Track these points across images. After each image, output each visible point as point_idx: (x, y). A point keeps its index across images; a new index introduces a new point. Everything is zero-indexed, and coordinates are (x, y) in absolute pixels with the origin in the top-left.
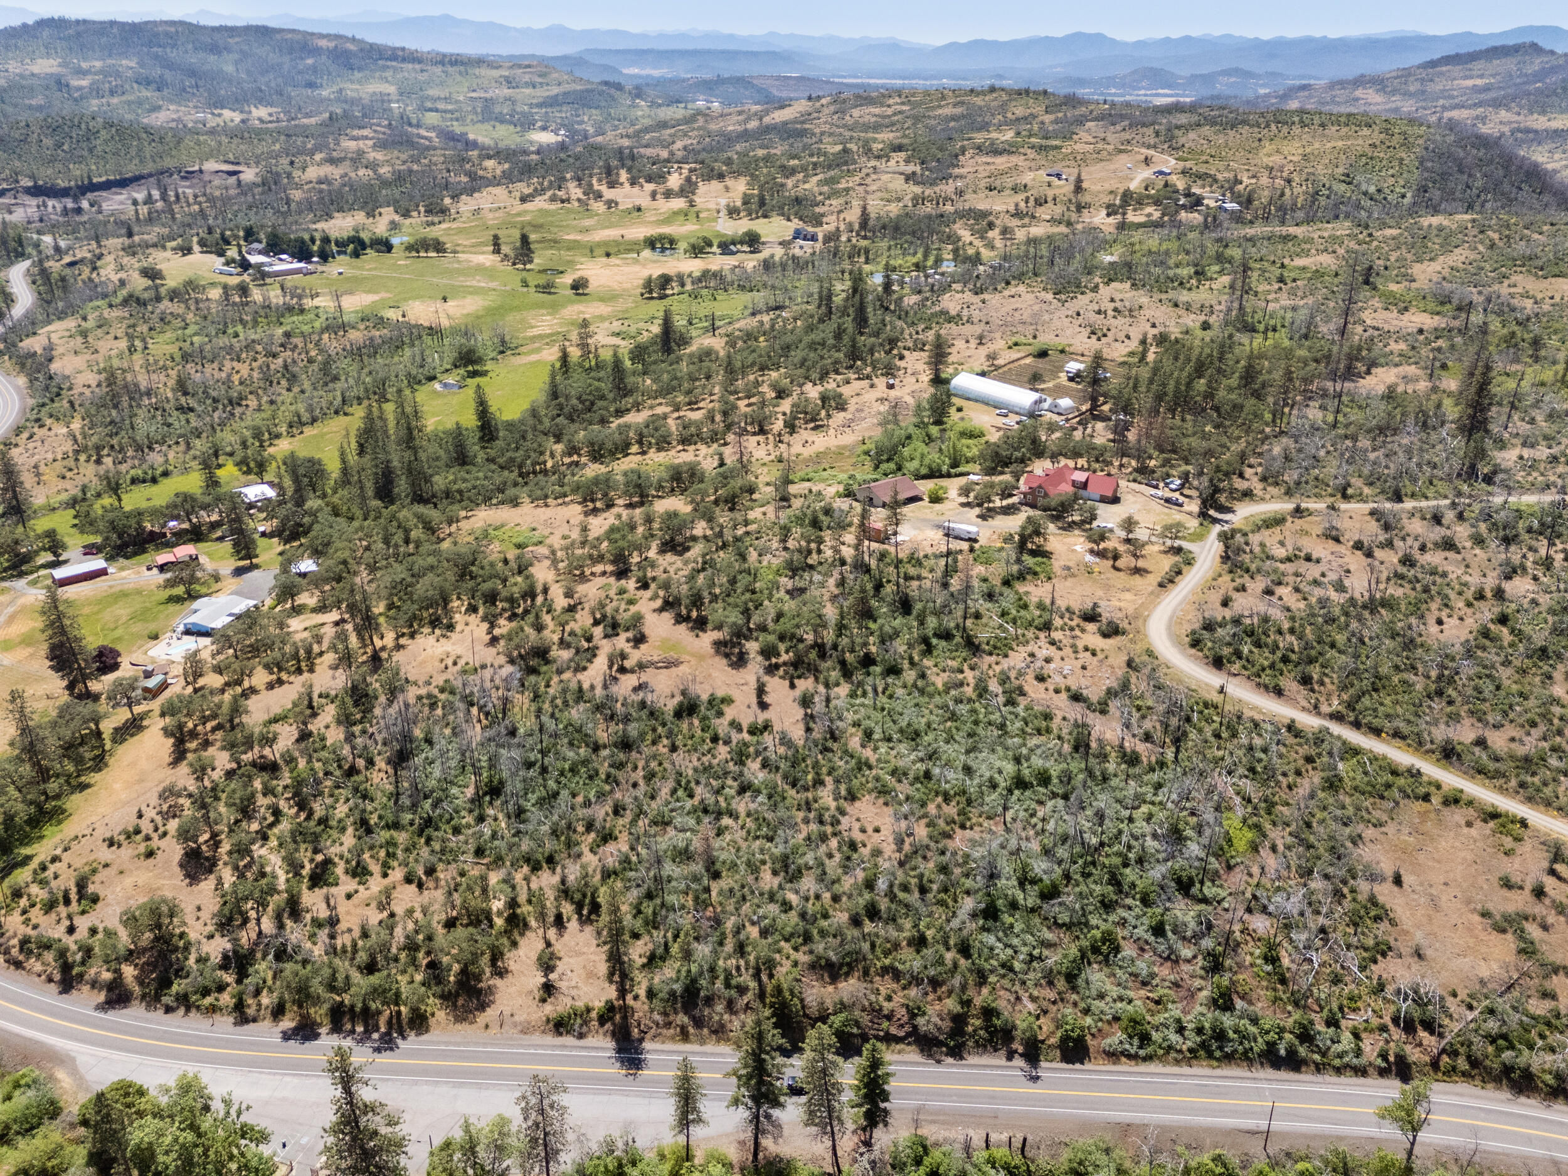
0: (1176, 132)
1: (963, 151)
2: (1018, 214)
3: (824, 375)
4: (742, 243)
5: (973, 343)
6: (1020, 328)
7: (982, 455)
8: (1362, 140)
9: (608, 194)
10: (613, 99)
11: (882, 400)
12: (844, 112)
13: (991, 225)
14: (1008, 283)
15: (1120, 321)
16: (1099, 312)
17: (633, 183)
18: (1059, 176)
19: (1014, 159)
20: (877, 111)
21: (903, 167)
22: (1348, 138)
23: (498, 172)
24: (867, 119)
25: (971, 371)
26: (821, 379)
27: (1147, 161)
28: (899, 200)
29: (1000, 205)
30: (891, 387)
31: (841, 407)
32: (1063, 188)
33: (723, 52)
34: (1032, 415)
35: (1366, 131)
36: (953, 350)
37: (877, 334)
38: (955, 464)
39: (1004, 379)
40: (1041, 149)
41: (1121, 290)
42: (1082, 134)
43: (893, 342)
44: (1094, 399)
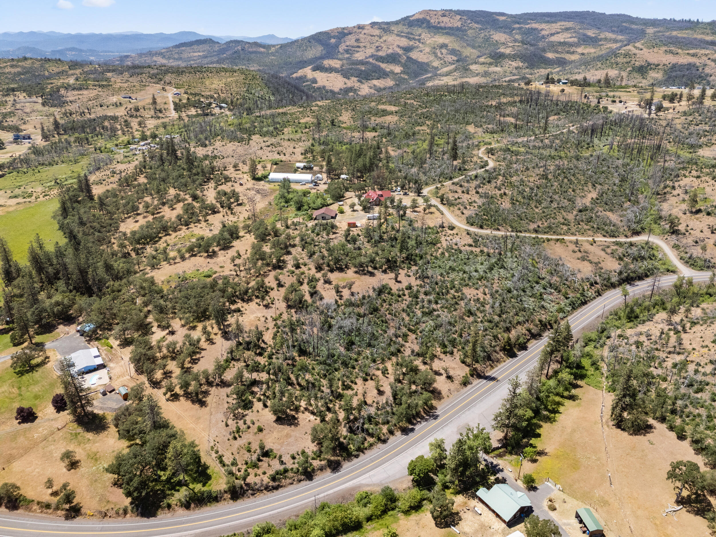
1: (58, 89)
18: (131, 98)
19: (92, 92)
27: (164, 89)
29: (118, 113)
30: (241, 185)
40: (100, 86)
42: (112, 79)
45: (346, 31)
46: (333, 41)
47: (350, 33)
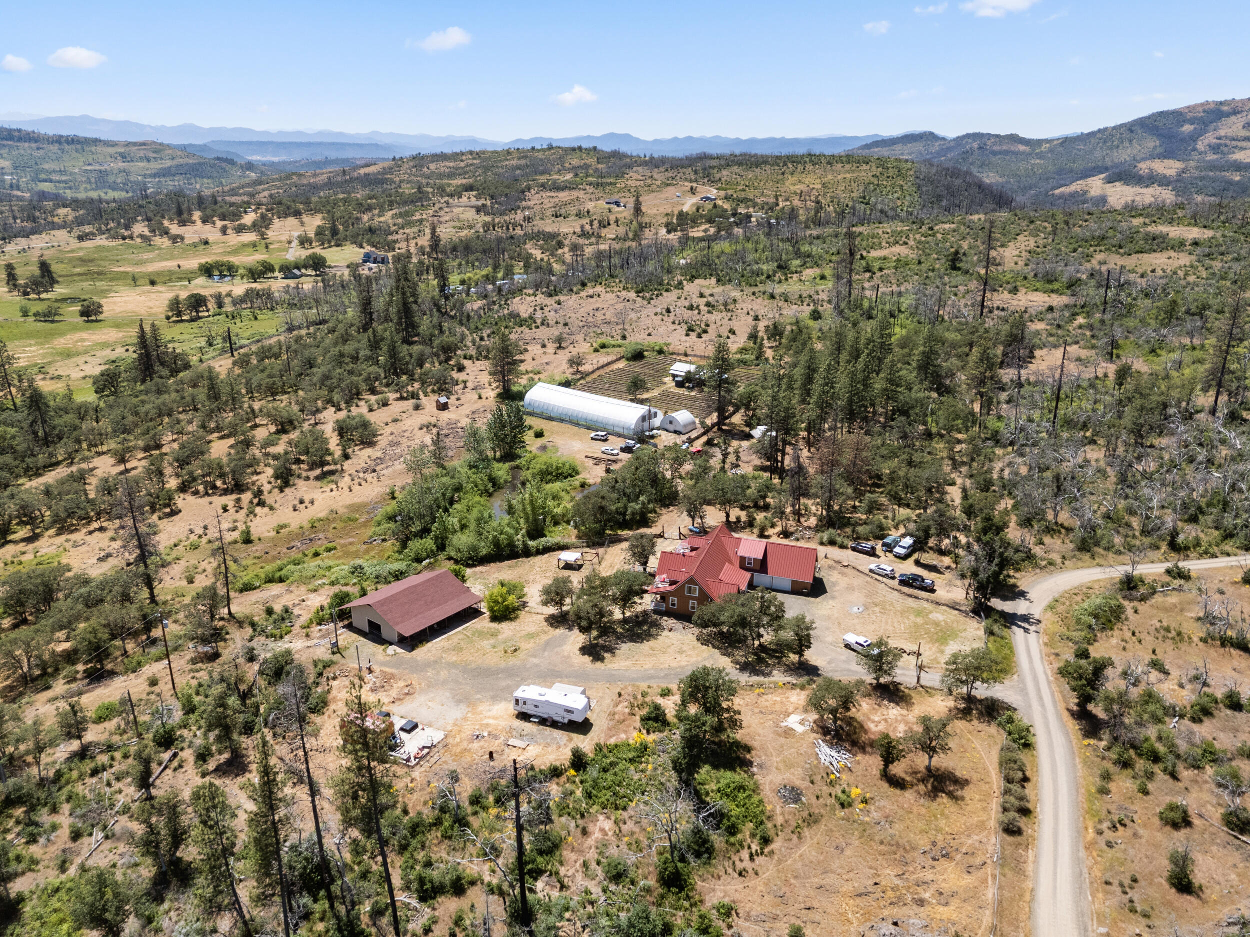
0: (711, 171)
1: (529, 189)
2: (584, 234)
3: (353, 396)
4: (306, 267)
5: (551, 347)
6: (606, 328)
7: (577, 511)
8: (866, 173)
9: (175, 229)
10: (225, 171)
11: (428, 426)
12: (422, 166)
13: (560, 245)
14: (584, 285)
15: (716, 316)
16: (691, 308)
17: (205, 221)
18: (617, 204)
19: (575, 193)
20: (451, 164)
21: (474, 202)
22: (853, 172)
23: (70, 218)
24: (442, 170)
25: (551, 381)
26: (348, 403)
27: (693, 191)
28: (471, 227)
29: (567, 228)
30: (443, 407)
31: (368, 442)
32: (624, 213)
33: (333, 144)
34: (642, 437)
35: (864, 167)
36: (527, 357)
37: (428, 341)
38: (536, 532)
39: (595, 388)
40: (597, 185)
41: (708, 285)
42: (631, 174)
43: (448, 351)
44: (721, 410)
45: (1225, 108)
46: (1187, 128)
47: (1235, 112)
